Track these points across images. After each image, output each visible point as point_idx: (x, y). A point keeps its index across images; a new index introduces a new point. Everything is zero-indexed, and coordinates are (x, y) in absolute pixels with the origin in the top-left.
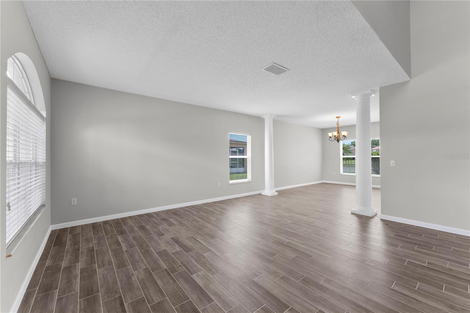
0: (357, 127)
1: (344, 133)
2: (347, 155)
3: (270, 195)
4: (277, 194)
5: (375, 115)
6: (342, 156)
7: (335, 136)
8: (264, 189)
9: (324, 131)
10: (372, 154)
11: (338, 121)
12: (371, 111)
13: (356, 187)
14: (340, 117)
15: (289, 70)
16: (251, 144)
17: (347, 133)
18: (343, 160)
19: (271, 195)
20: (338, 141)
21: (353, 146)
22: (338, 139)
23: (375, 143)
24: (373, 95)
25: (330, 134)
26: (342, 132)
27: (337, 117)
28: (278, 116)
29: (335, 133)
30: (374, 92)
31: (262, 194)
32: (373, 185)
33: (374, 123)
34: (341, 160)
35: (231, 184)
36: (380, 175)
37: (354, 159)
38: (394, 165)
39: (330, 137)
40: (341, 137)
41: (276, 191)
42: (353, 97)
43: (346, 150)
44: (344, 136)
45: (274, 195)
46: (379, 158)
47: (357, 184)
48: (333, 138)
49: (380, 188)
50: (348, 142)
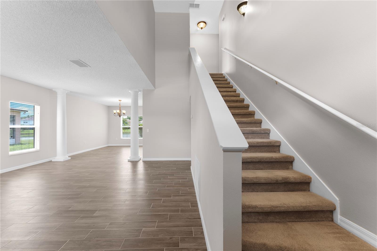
0: (132, 108)
1: (124, 111)
2: (125, 126)
3: (62, 161)
4: (70, 158)
5: (140, 103)
6: (122, 126)
7: (118, 113)
8: (55, 155)
9: (109, 108)
10: (139, 125)
11: (120, 103)
12: (138, 100)
13: (131, 146)
14: (121, 100)
15: (90, 66)
16: (39, 114)
17: (125, 111)
18: (123, 129)
19: (64, 161)
20: (120, 116)
21: (128, 120)
22: (120, 115)
23: (141, 119)
24: (140, 93)
25: (115, 111)
26: (122, 111)
27: (119, 100)
28: (71, 92)
29: (118, 111)
30: (140, 91)
31: (52, 161)
32: (139, 144)
33: (140, 107)
34: (122, 129)
35: (12, 156)
36: (142, 138)
37: (129, 128)
38: (148, 132)
39: (115, 113)
40: (122, 114)
41: (69, 157)
42: (130, 91)
43: (125, 122)
44: (123, 113)
45: (67, 160)
46: (142, 128)
47: (131, 145)
48: (117, 114)
49: (142, 146)
50: (125, 117)
